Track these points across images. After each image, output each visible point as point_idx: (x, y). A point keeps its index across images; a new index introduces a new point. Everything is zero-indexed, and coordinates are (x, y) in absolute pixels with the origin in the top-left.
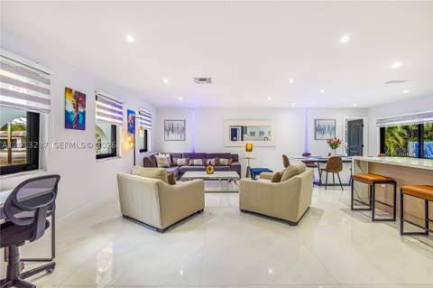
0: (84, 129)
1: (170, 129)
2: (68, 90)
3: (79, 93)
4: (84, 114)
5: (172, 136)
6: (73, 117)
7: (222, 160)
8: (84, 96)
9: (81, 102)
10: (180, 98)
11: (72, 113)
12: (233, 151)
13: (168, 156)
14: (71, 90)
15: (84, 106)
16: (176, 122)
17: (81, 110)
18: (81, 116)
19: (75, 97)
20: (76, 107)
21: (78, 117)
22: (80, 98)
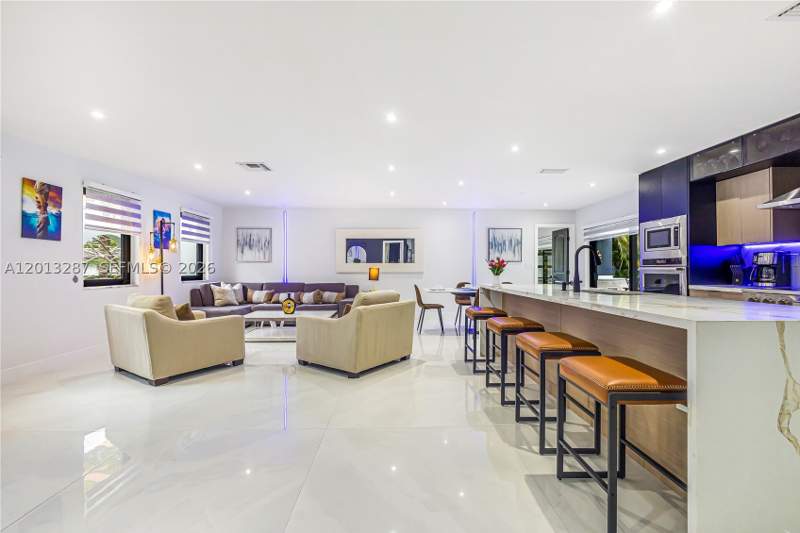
0: (59, 239)
1: (246, 243)
2: (28, 182)
3: (49, 186)
4: (58, 217)
5: (249, 254)
6: (36, 222)
7: (327, 295)
8: (59, 191)
9: (52, 199)
10: (248, 193)
11: (35, 215)
12: (348, 281)
13: (237, 287)
14: (33, 182)
15: (58, 205)
16: (255, 232)
17: (52, 210)
18: (52, 220)
19: (41, 192)
20: (43, 207)
21: (46, 221)
22: (51, 194)
